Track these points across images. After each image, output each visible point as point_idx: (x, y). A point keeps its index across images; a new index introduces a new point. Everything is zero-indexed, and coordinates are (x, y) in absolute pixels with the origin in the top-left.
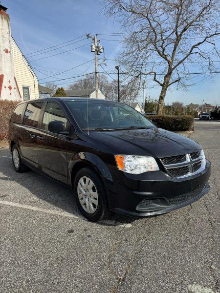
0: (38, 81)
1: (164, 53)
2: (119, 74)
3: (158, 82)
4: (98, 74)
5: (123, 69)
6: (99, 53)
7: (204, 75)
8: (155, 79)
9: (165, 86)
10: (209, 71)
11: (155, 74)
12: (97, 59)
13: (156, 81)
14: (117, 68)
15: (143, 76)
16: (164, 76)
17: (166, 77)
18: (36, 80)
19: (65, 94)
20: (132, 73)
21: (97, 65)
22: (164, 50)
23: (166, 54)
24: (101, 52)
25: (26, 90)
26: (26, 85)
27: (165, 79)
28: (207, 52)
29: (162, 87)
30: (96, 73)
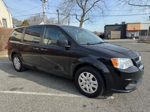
0: (12, 15)
1: (82, 4)
2: (58, 14)
3: (78, 20)
4: (45, 14)
5: (60, 12)
6: (45, 2)
7: (100, 17)
8: (76, 18)
9: (82, 21)
10: (102, 15)
11: (77, 15)
12: (44, 5)
13: (77, 19)
14: (58, 11)
15: (70, 16)
16: (81, 16)
17: (82, 17)
18: (10, 15)
19: (29, 24)
20: (65, 14)
21: (44, 9)
22: (82, 3)
23: (82, 5)
24: (46, 2)
25: (5, 21)
26: (5, 17)
27: (81, 18)
28: (101, 5)
29: (80, 22)
30: (44, 13)
